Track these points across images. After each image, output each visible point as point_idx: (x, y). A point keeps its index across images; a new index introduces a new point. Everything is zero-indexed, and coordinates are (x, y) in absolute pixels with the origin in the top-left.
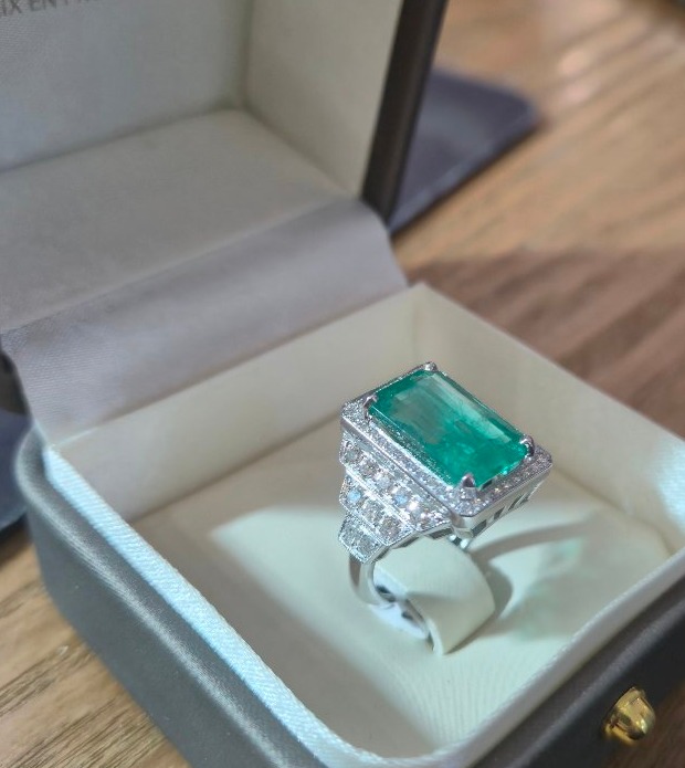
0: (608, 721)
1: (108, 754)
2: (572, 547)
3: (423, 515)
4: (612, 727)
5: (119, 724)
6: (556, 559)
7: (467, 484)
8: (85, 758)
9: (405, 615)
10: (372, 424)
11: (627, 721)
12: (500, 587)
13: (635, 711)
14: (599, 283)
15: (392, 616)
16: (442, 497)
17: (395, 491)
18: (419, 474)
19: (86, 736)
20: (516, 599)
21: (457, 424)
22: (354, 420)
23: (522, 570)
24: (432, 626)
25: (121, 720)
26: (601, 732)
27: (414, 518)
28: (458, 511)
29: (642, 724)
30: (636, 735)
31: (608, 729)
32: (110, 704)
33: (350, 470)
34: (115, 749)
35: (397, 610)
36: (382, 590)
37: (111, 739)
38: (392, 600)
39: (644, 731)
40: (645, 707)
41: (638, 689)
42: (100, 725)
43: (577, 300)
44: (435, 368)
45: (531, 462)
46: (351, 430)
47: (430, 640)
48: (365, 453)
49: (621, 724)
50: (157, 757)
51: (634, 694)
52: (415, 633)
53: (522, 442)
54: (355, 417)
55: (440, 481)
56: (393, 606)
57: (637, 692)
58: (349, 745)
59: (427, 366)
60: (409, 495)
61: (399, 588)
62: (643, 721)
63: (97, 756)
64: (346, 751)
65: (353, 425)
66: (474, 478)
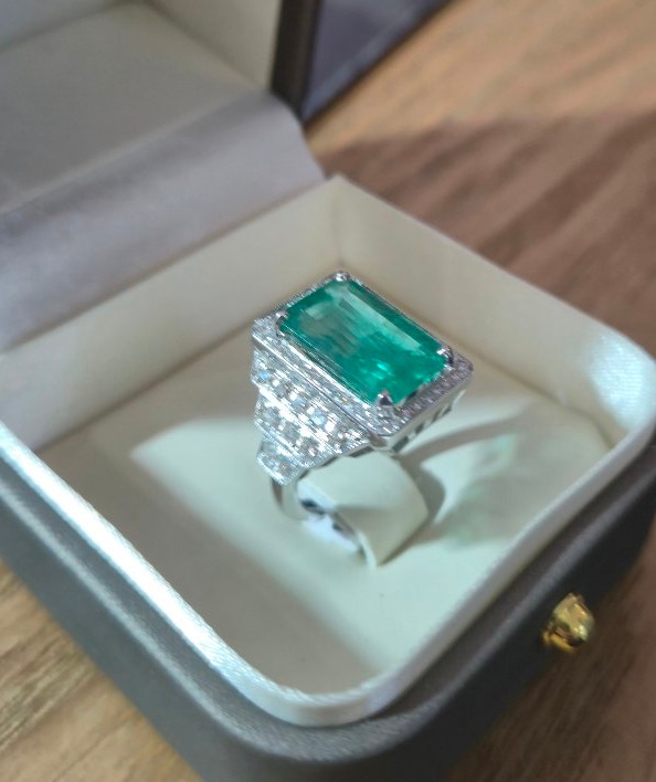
0: (546, 629)
1: (41, 685)
2: (505, 445)
3: (340, 436)
4: (550, 634)
5: (51, 653)
6: (490, 458)
7: (384, 402)
8: (17, 691)
9: (336, 527)
10: (284, 342)
11: (566, 627)
12: (431, 492)
13: (574, 618)
14: (529, 153)
15: (322, 529)
16: (359, 417)
17: (311, 411)
18: (335, 392)
19: (18, 667)
20: (449, 503)
21: (372, 337)
22: (264, 338)
23: (454, 472)
24: (363, 539)
25: (53, 648)
26: (540, 641)
27: (332, 440)
28: (376, 431)
29: (581, 631)
30: (575, 642)
31: (546, 636)
32: (41, 633)
33: (264, 390)
34: (48, 680)
35: (327, 522)
36: (309, 505)
37: (43, 669)
38: (321, 513)
39: (584, 638)
40: (583, 613)
41: (576, 595)
42: (31, 655)
43: (506, 173)
44: (348, 277)
45: (452, 373)
46: (261, 348)
47: (361, 553)
48: (279, 372)
49: (560, 630)
50: (91, 685)
51: (572, 599)
52: (346, 546)
53: (440, 352)
54: (265, 335)
55: (357, 400)
56: (322, 518)
57: (574, 598)
58: (273, 684)
59: (339, 275)
60: (325, 415)
61: (327, 500)
62: (582, 628)
63: (30, 687)
64: (270, 690)
65: (264, 343)
66: (391, 396)
